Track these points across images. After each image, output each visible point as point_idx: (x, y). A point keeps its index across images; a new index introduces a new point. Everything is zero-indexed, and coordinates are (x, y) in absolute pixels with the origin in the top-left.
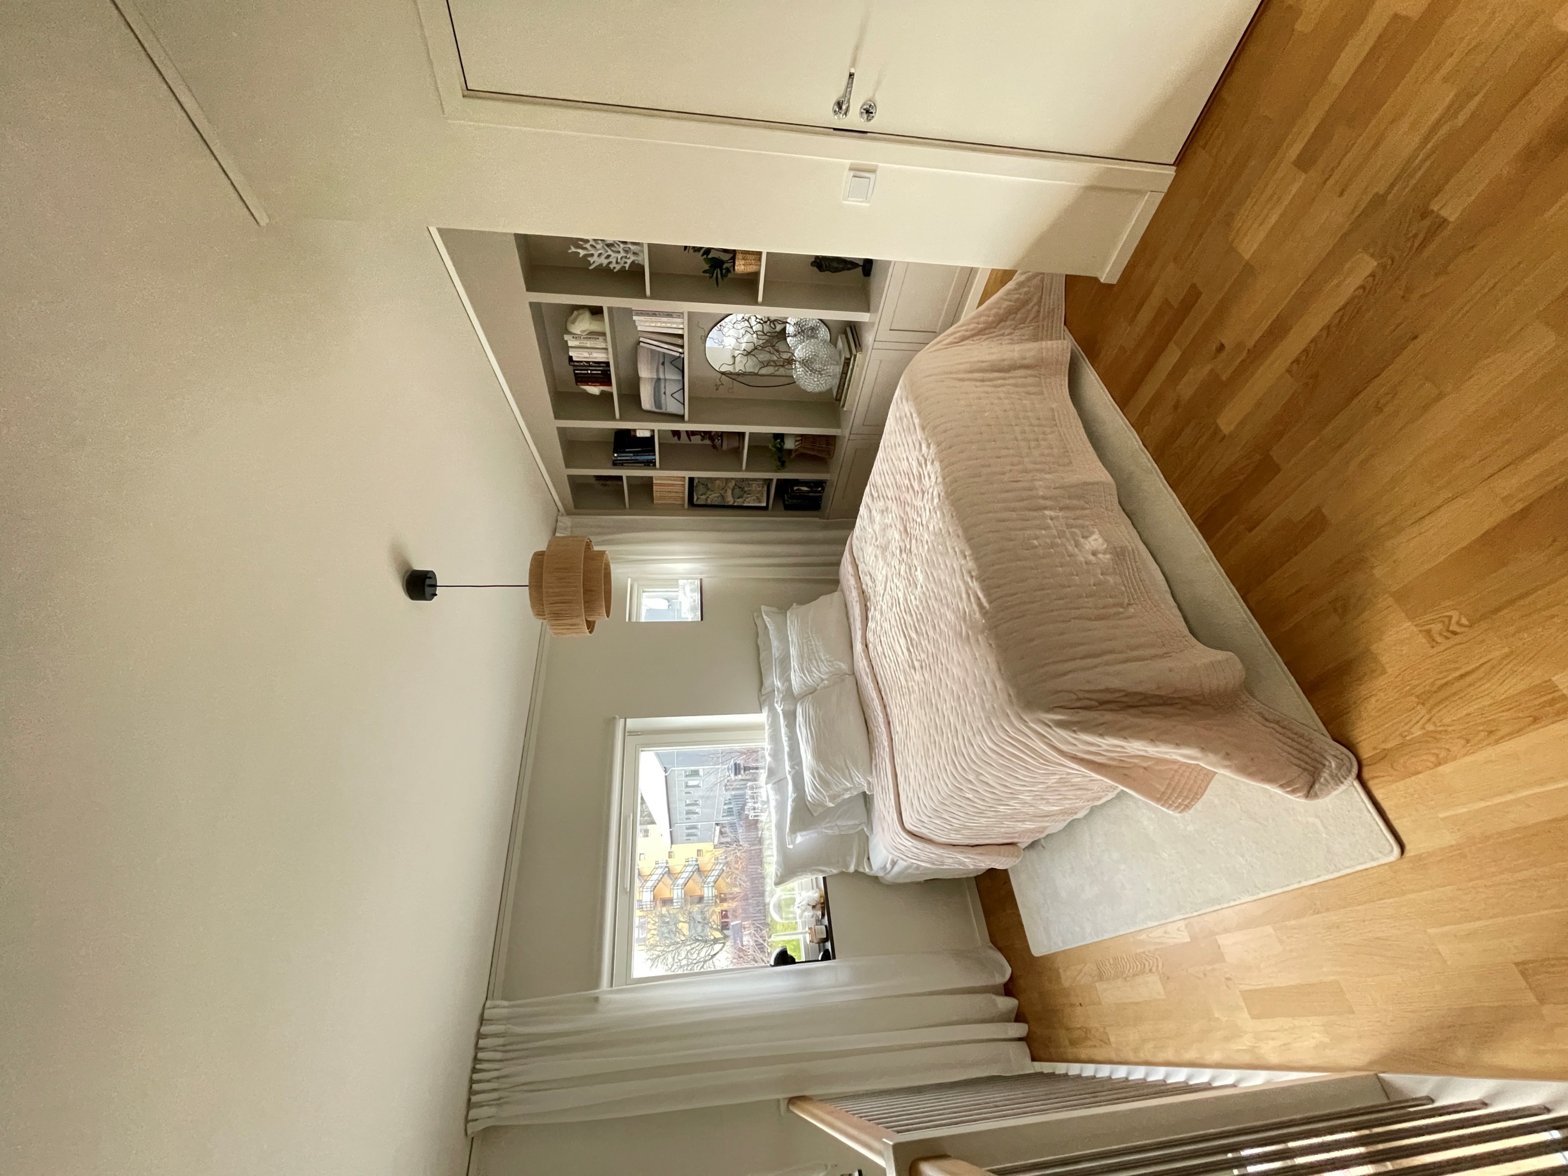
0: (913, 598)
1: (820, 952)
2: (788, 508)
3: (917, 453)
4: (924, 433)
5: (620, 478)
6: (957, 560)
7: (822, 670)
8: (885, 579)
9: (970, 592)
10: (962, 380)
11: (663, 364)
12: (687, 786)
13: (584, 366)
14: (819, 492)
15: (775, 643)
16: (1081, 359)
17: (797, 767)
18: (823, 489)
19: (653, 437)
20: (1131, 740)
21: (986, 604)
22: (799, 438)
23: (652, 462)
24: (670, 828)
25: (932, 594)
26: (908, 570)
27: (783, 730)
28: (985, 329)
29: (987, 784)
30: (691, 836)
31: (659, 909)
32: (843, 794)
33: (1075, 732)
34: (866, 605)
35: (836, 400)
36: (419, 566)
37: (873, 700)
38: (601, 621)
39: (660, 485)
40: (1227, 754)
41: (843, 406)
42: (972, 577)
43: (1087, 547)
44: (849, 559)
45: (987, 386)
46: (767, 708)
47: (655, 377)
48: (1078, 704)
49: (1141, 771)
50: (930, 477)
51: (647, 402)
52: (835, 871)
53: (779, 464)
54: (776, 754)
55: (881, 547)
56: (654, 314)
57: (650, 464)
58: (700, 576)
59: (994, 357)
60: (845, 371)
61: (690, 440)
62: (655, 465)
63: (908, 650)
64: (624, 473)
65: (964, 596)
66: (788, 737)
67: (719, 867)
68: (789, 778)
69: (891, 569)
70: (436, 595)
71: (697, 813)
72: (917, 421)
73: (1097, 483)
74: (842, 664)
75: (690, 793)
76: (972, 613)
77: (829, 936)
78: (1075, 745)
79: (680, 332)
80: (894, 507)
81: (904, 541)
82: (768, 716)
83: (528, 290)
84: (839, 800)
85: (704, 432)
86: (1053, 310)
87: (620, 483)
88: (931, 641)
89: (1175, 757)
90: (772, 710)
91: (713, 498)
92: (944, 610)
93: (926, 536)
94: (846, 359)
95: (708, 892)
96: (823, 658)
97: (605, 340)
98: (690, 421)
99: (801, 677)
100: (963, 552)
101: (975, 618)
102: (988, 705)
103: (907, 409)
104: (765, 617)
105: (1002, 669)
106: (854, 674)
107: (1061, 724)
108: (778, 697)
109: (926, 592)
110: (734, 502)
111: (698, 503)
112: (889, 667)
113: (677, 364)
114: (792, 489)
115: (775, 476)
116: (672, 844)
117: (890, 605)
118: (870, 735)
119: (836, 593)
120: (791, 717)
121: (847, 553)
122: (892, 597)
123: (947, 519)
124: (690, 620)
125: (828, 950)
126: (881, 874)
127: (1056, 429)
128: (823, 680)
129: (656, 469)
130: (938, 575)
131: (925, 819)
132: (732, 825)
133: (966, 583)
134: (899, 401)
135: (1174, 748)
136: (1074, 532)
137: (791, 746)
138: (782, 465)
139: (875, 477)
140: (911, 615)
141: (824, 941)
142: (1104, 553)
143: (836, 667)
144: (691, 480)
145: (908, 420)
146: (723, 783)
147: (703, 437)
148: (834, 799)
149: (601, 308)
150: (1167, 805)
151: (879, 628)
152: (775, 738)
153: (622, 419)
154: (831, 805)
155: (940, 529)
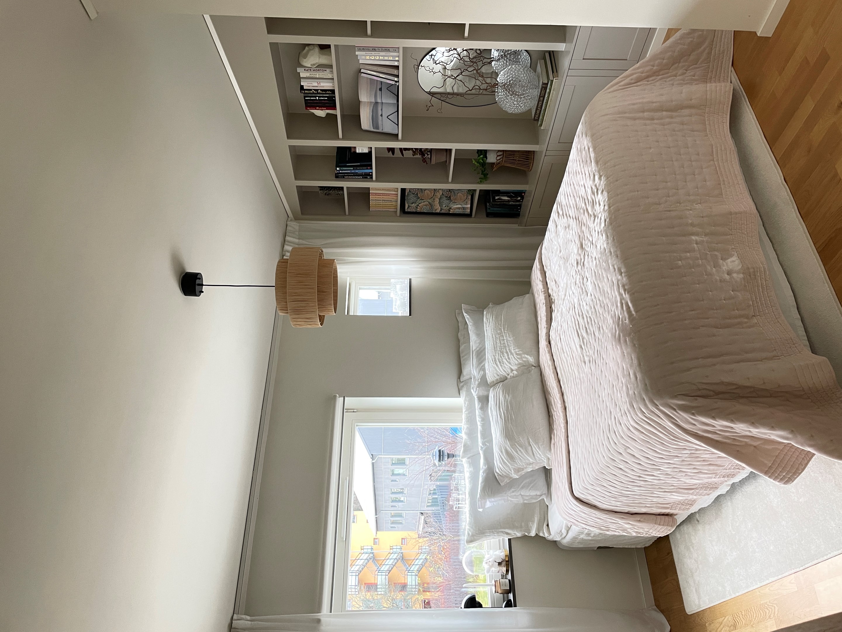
0: (585, 304)
1: (504, 602)
2: (489, 215)
3: (591, 182)
4: (598, 167)
5: (342, 188)
6: (616, 275)
7: (512, 362)
8: (565, 285)
9: (623, 302)
10: (635, 119)
11: (381, 89)
12: (393, 474)
13: (313, 93)
14: (519, 201)
15: (473, 337)
16: (743, 99)
17: (488, 444)
18: (523, 198)
19: (370, 153)
20: (737, 423)
21: (633, 313)
22: (501, 153)
23: (369, 175)
24: (376, 515)
25: (598, 302)
26: (581, 280)
27: (478, 412)
28: (660, 70)
29: (634, 456)
30: (395, 525)
31: (364, 593)
32: (526, 468)
33: (693, 414)
34: (551, 307)
35: (534, 120)
36: (191, 269)
37: (553, 388)
38: (330, 315)
39: (376, 194)
40: (812, 436)
41: (541, 125)
42: (625, 290)
43: (725, 268)
44: (539, 267)
45: (656, 124)
46: (464, 393)
47: (373, 101)
48: (699, 393)
49: (752, 448)
50: (600, 205)
51: (366, 123)
52: (519, 535)
53: (482, 176)
54: (471, 433)
55: (564, 258)
56: (374, 49)
57: (368, 177)
58: (410, 277)
59: (664, 98)
60: (542, 95)
61: (403, 155)
62: (372, 178)
63: (581, 347)
64: (345, 184)
65: (619, 305)
66: (481, 418)
67: (423, 556)
68: (481, 452)
69: (570, 278)
70: (203, 292)
71: (402, 501)
72: (592, 155)
73: (740, 213)
74: (528, 357)
75: (395, 481)
76: (624, 320)
77: (512, 588)
78: (695, 425)
79: (396, 64)
80: (574, 226)
81: (580, 255)
82: (465, 400)
83: (269, 32)
84: (523, 473)
85: (416, 149)
86: (723, 52)
87: (341, 192)
88: (597, 340)
89: (773, 437)
90: (469, 394)
91: (423, 206)
92: (606, 315)
93: (595, 254)
94: (543, 84)
95: (411, 580)
96: (513, 351)
97: (332, 72)
98: (403, 140)
99: (494, 368)
100: (619, 270)
101: (626, 323)
102: (631, 392)
103: (585, 143)
104: (465, 314)
105: (642, 364)
106: (539, 366)
107: (685, 409)
108: (474, 384)
109: (594, 300)
110: (441, 209)
111: (409, 210)
112: (567, 361)
113: (393, 90)
114: (494, 198)
115: (479, 187)
116: (377, 530)
117: (568, 309)
118: (551, 419)
119: (527, 295)
120: (484, 400)
121: (537, 261)
122: (570, 302)
123: (610, 241)
124: (400, 315)
125: (511, 600)
126: (558, 539)
127: (712, 162)
128: (512, 370)
129: (372, 181)
130: (603, 287)
131: (590, 487)
132: (436, 515)
133: (621, 295)
134: (580, 135)
135: (769, 430)
136: (716, 255)
137: (483, 426)
138: (484, 178)
139: (561, 197)
140: (583, 318)
141: (508, 592)
142: (738, 272)
143: (524, 359)
144: (403, 190)
145: (586, 153)
146: (428, 472)
147: (414, 152)
148: (518, 472)
149: (330, 45)
150: (774, 477)
151: (559, 328)
152: (471, 420)
153: (344, 138)
154: (516, 476)
155: (604, 248)
